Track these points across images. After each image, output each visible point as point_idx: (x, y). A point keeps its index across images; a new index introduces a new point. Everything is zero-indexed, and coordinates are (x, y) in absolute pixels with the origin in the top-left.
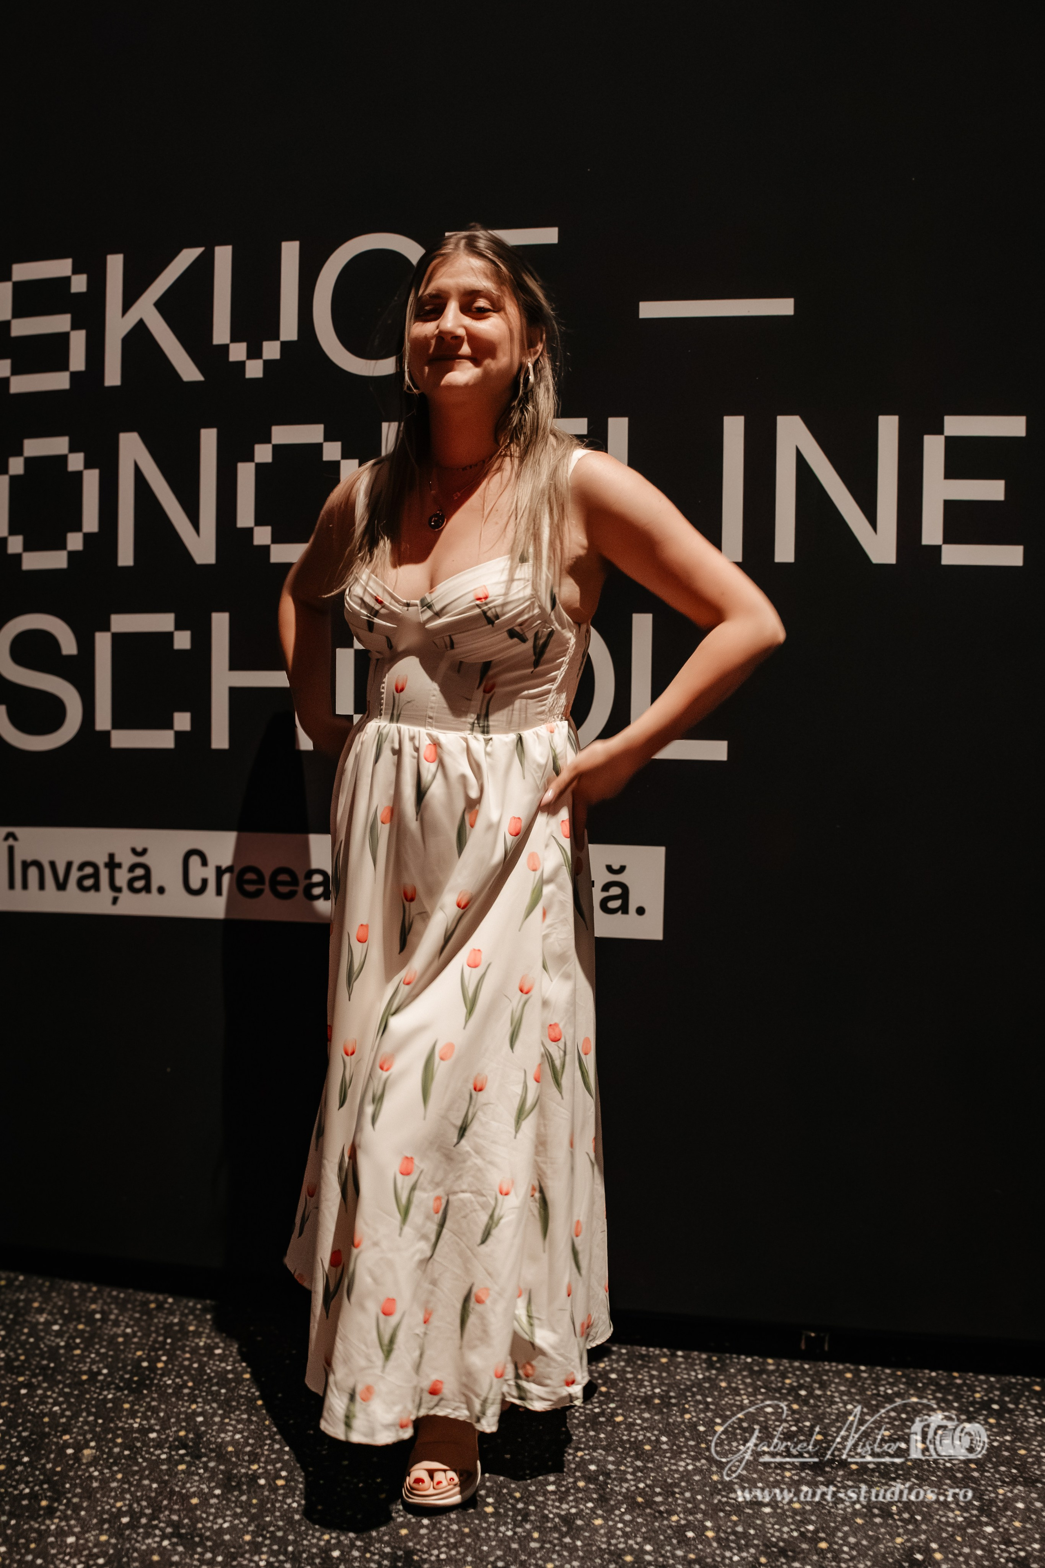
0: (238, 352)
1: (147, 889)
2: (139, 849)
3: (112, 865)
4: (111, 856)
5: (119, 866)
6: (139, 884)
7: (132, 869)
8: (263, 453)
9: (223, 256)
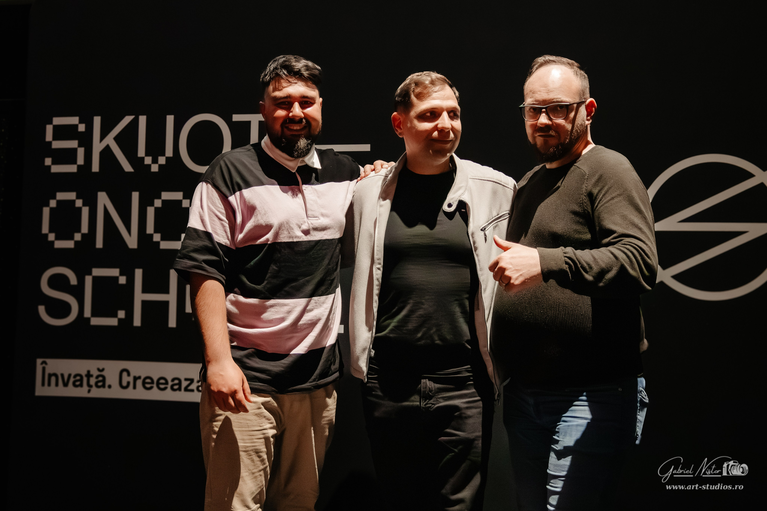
0: (148, 160)
1: (103, 386)
2: (101, 368)
3: (89, 375)
4: (89, 372)
5: (92, 376)
6: (100, 384)
7: (97, 377)
8: (158, 203)
9: (143, 120)
